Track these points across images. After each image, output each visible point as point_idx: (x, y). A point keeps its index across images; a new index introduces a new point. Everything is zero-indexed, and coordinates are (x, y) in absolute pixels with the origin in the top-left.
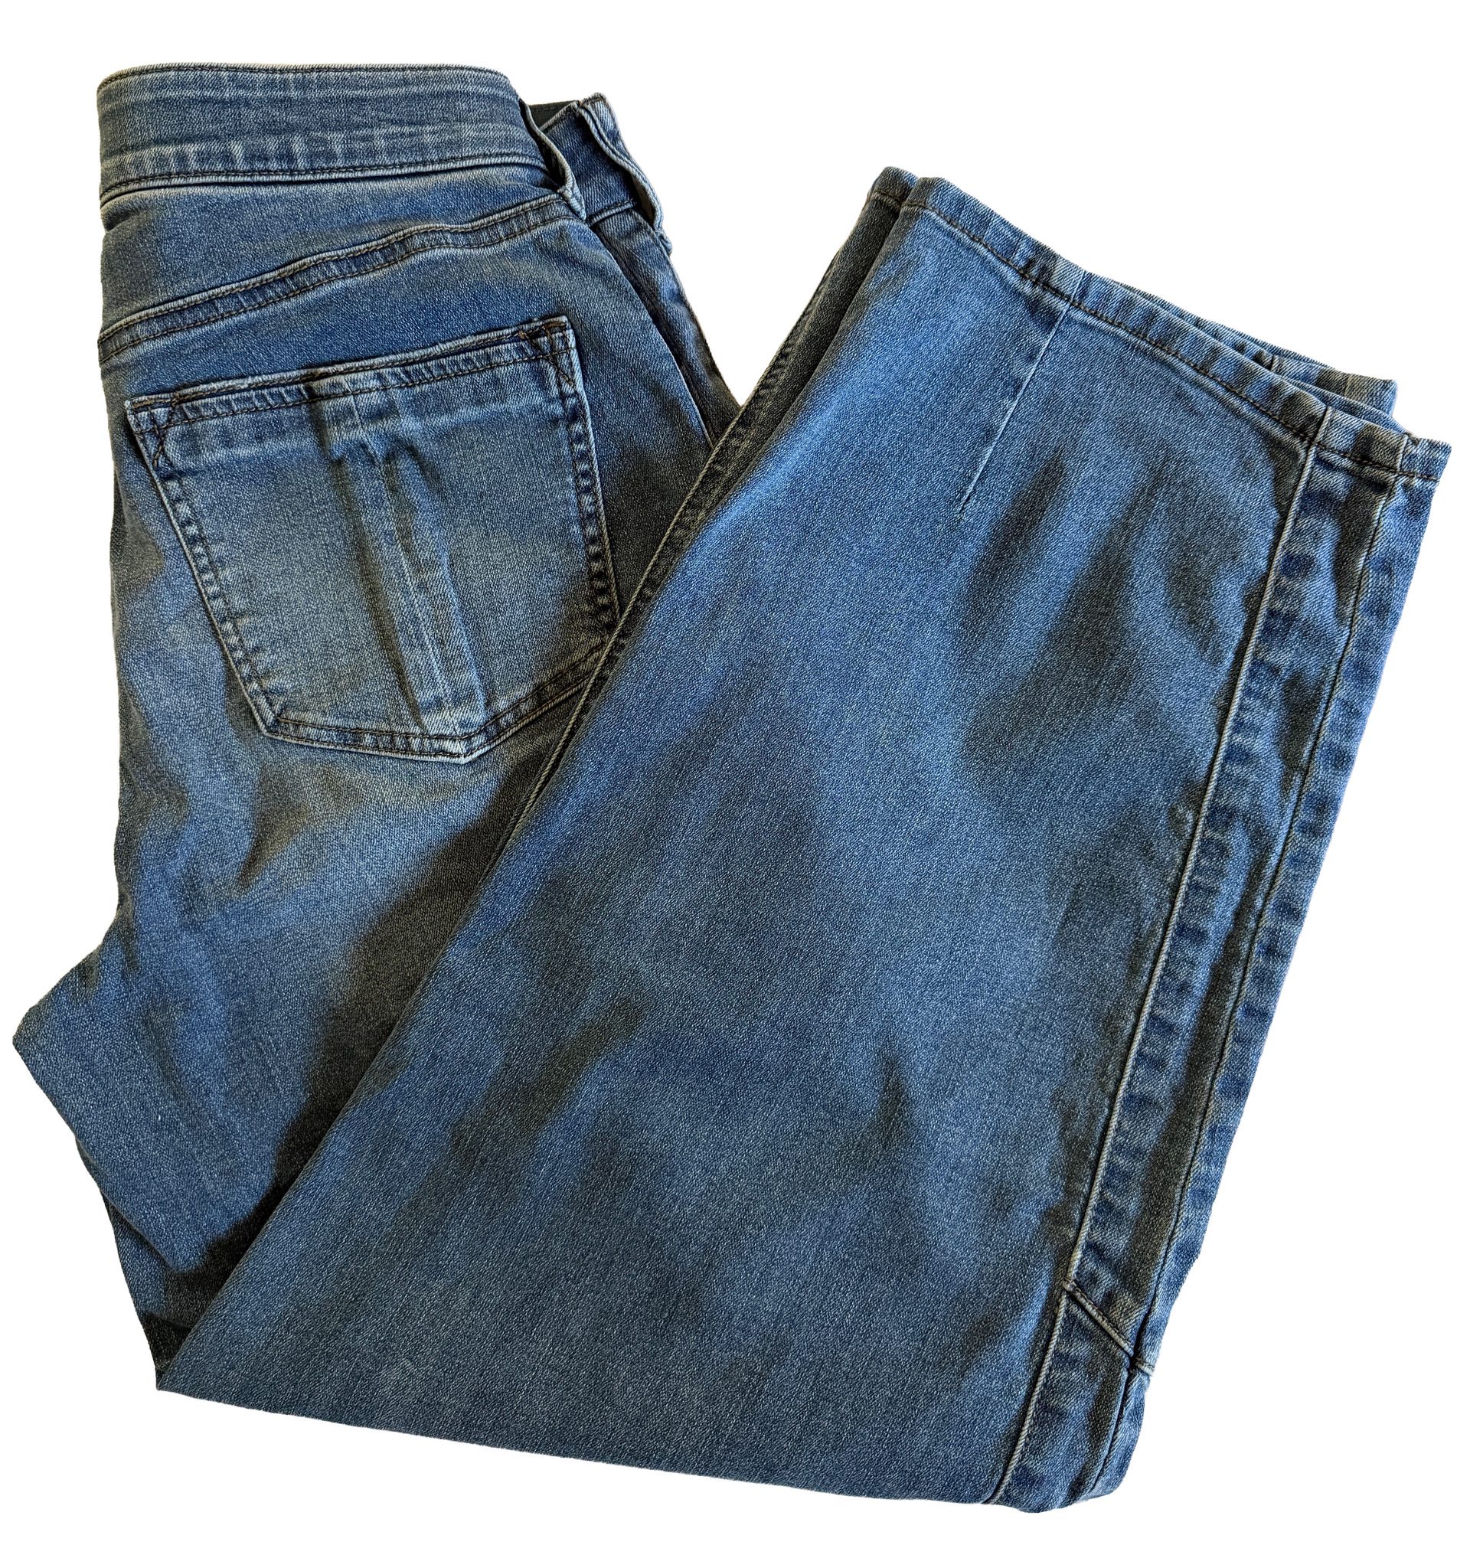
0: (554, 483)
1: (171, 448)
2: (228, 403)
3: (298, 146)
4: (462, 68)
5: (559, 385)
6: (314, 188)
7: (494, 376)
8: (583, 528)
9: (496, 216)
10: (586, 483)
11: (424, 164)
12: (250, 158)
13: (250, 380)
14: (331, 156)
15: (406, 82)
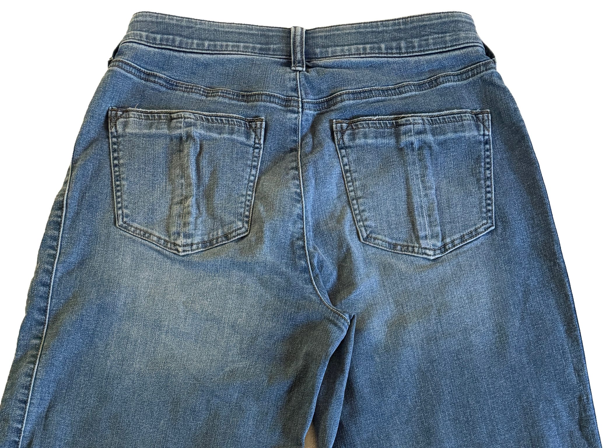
0: (477, 165)
1: (346, 137)
2: (368, 124)
3: (403, 44)
4: (460, 12)
5: (484, 131)
6: (408, 59)
7: (463, 123)
8: (485, 182)
9: (469, 68)
10: (488, 166)
11: (445, 48)
12: (387, 49)
13: (377, 117)
14: (414, 47)
15: (441, 18)
